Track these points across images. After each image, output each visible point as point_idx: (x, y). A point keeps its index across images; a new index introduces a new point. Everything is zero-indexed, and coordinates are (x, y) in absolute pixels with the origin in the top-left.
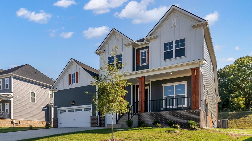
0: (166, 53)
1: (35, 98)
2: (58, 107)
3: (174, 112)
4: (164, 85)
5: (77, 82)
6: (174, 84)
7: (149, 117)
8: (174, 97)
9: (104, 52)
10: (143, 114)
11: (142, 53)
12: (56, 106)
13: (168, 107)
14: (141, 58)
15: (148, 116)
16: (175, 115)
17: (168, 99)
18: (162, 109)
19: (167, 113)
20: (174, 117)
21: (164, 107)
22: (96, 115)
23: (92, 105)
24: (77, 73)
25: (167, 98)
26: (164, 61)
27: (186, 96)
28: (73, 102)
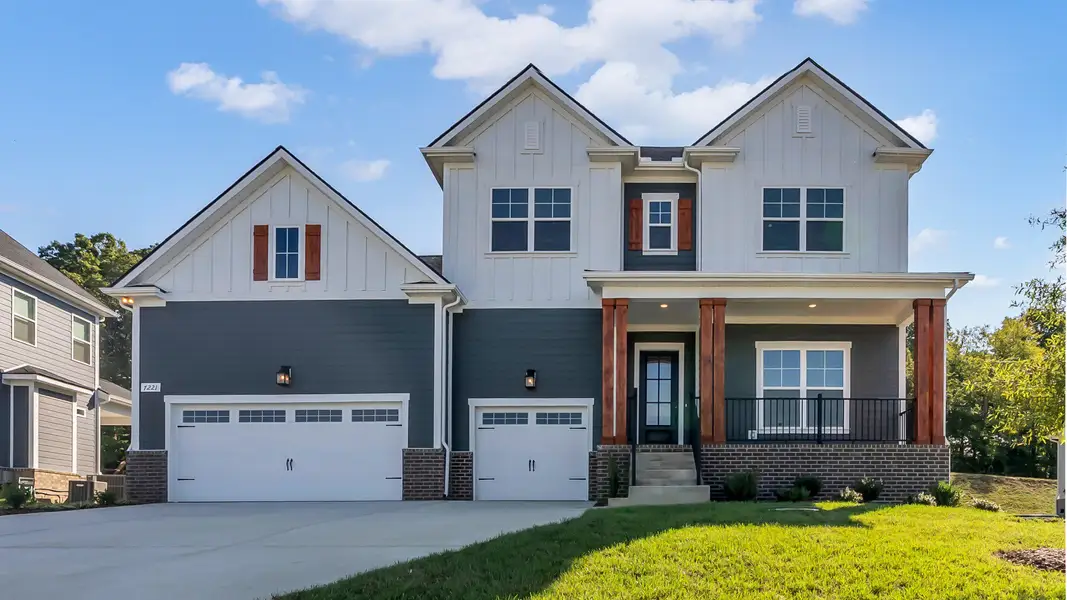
0: (770, 226)
1: (36, 322)
2: (166, 391)
3: (852, 450)
4: (762, 347)
5: (313, 274)
6: (803, 348)
7: (747, 463)
8: (803, 395)
9: (472, 162)
10: (723, 450)
11: (654, 206)
12: (156, 387)
13: (827, 430)
14: (647, 225)
15: (743, 458)
16: (856, 458)
17: (825, 399)
18: (753, 435)
19: (828, 450)
20: (852, 467)
21: (762, 427)
22: (437, 446)
23: (408, 394)
24: (314, 233)
25: (820, 395)
26: (762, 256)
27: (847, 394)
28: (285, 370)
